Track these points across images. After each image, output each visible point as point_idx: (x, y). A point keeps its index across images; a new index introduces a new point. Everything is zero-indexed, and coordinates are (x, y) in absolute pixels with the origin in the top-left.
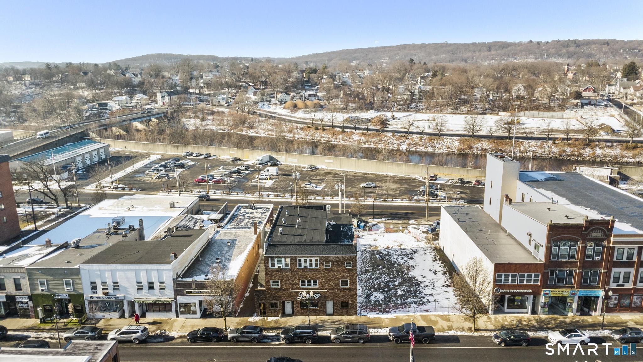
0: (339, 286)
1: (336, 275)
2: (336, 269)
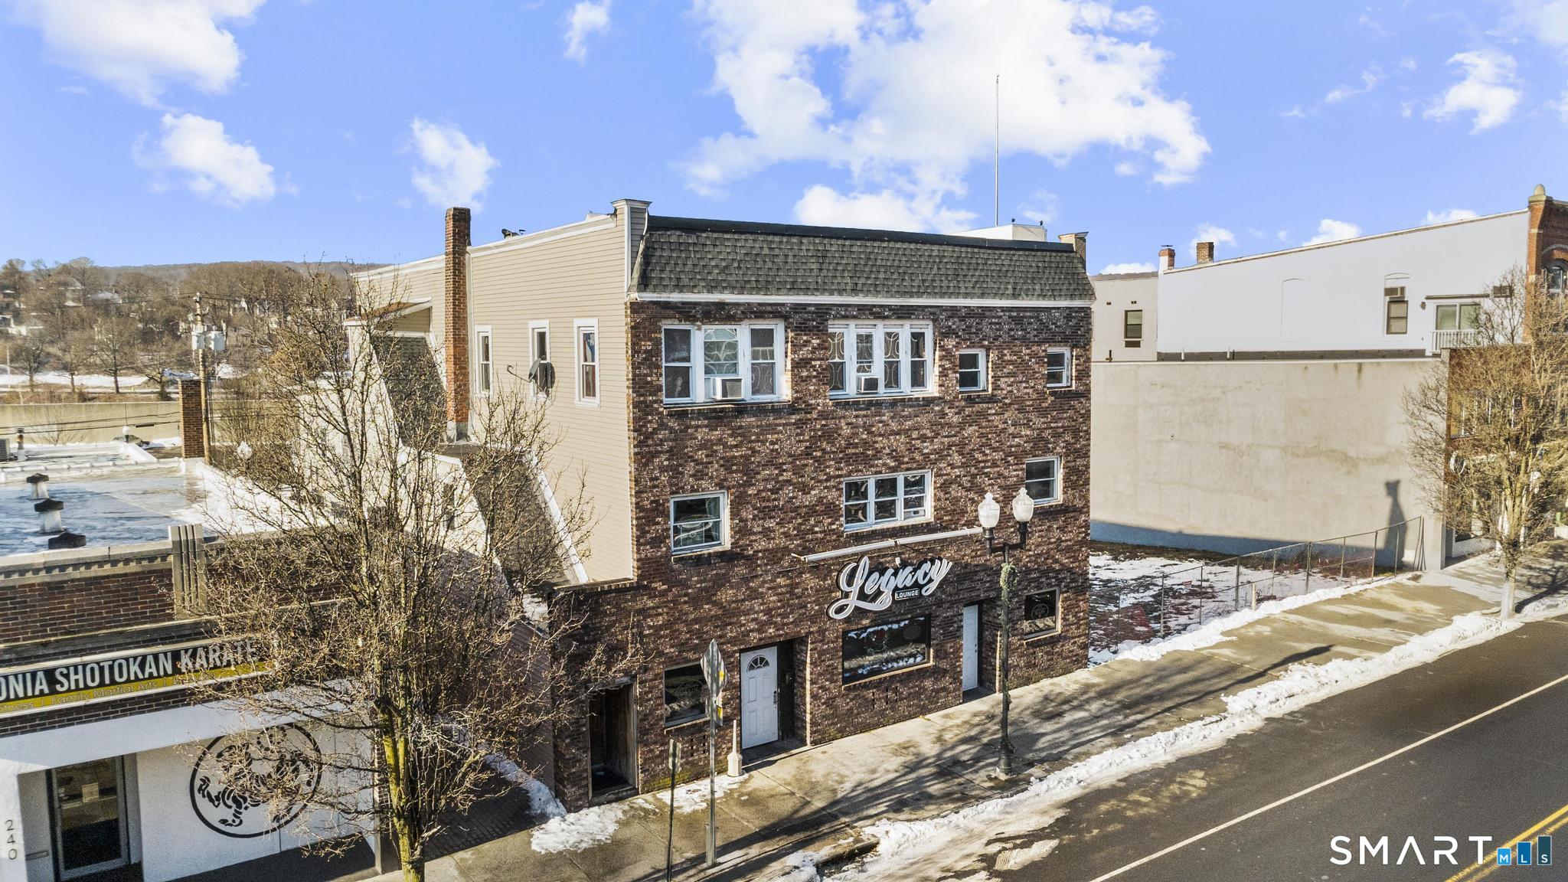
1: (1011, 430)
2: (1012, 391)
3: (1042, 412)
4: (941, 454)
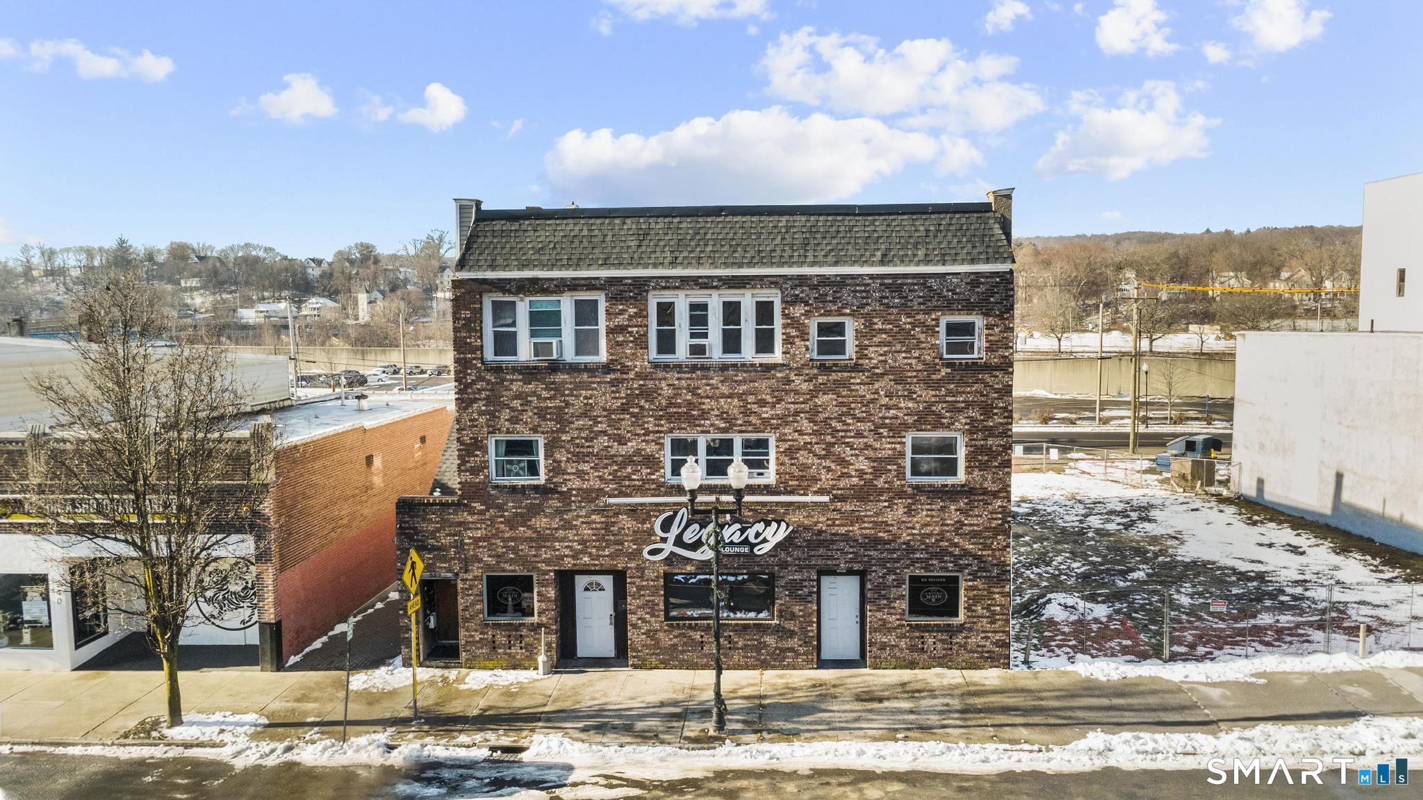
0: (901, 474)
1: (885, 401)
2: (885, 361)
3: (929, 384)
4: (784, 420)
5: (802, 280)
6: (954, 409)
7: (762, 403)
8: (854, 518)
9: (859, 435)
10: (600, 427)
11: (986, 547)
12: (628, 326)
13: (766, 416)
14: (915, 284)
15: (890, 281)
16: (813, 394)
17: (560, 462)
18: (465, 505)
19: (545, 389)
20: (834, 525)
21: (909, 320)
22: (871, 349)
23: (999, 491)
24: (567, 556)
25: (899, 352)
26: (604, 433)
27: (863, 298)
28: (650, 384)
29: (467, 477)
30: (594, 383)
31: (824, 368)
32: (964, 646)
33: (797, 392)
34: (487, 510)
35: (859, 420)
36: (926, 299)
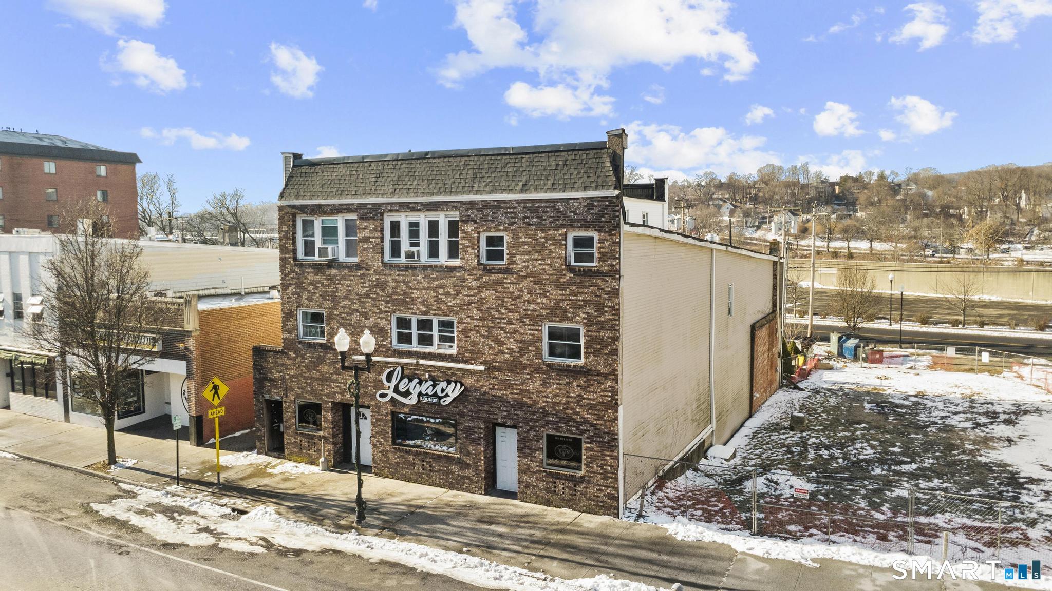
0: (539, 355)
1: (527, 297)
2: (528, 267)
3: (561, 287)
4: (461, 308)
5: (472, 204)
6: (576, 307)
7: (447, 294)
8: (507, 385)
9: (510, 322)
10: (355, 307)
11: (600, 418)
12: (370, 237)
13: (450, 304)
14: (547, 207)
15: (530, 205)
16: (480, 289)
17: (334, 329)
18: (286, 353)
19: (325, 279)
20: (494, 388)
21: (543, 235)
22: (518, 257)
23: (610, 374)
24: (338, 393)
25: (537, 260)
26: (357, 310)
27: (512, 218)
28: (383, 278)
29: (286, 335)
30: (351, 276)
31: (487, 270)
32: (584, 494)
33: (469, 288)
34: (297, 357)
35: (510, 311)
36: (556, 219)
